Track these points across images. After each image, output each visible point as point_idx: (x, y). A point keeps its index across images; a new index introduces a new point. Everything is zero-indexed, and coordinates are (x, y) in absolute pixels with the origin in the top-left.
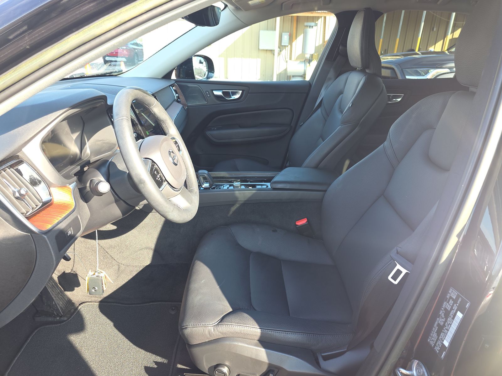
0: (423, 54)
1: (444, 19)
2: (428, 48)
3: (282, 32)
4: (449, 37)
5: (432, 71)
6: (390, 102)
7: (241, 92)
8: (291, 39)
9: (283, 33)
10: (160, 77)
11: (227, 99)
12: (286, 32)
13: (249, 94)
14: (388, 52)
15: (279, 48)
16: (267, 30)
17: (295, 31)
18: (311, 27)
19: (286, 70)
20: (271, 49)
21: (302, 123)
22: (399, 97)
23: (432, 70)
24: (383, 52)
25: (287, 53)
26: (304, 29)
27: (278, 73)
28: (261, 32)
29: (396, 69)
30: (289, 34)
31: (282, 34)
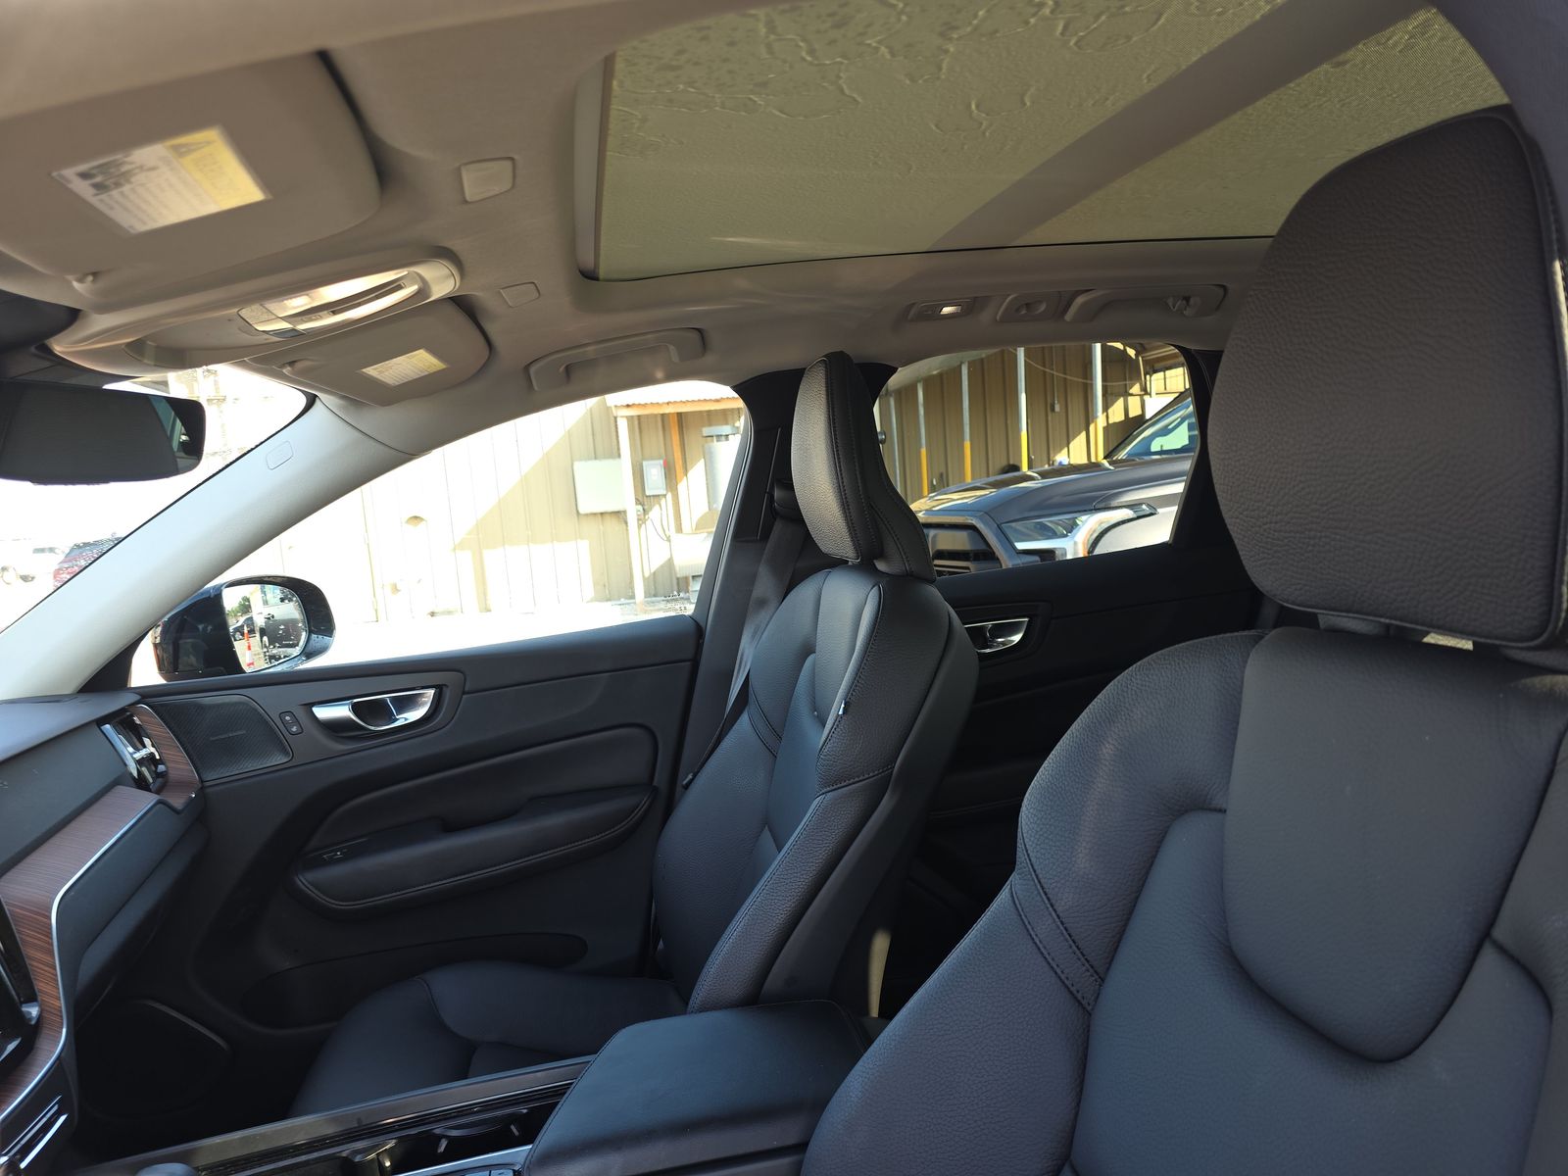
0: (1044, 475)
1: (1076, 379)
2: (1052, 455)
3: (644, 459)
4: (1101, 421)
5: (1086, 521)
6: (988, 651)
7: (431, 692)
8: (671, 476)
9: (645, 463)
10: (70, 688)
11: (373, 728)
12: (652, 458)
13: (464, 696)
14: (951, 482)
15: (638, 502)
16: (596, 458)
17: (678, 454)
18: (723, 438)
19: (670, 563)
20: (616, 509)
21: (690, 777)
22: (1012, 629)
23: (1084, 518)
24: (935, 483)
25: (664, 513)
26: (703, 446)
27: (647, 575)
28: (577, 465)
29: (980, 526)
30: (662, 462)
31: (641, 466)
